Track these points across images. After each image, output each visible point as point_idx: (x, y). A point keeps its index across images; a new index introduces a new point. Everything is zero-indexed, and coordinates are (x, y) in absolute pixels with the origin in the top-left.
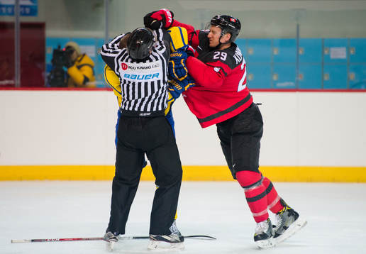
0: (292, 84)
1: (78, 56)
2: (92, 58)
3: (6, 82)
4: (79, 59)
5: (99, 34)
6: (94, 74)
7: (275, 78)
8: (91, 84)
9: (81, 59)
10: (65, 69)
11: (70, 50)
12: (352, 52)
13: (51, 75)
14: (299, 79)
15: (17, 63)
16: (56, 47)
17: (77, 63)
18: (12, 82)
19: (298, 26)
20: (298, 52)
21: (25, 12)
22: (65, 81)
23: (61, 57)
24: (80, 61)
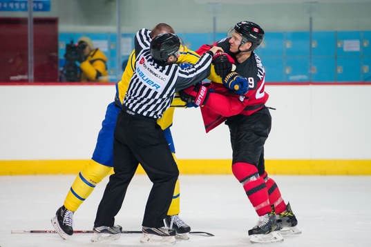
0: (305, 77)
1: (91, 51)
2: (105, 53)
3: (20, 77)
4: (92, 53)
5: (112, 29)
6: (106, 69)
7: (287, 71)
8: (104, 78)
9: (94, 54)
10: (78, 63)
11: (83, 45)
12: (365, 44)
13: (64, 70)
14: (313, 72)
15: (31, 58)
16: (69, 42)
17: (90, 58)
18: (25, 77)
19: (311, 19)
20: (311, 45)
21: (38, 7)
22: (78, 75)
23: (73, 52)
24: (92, 56)
